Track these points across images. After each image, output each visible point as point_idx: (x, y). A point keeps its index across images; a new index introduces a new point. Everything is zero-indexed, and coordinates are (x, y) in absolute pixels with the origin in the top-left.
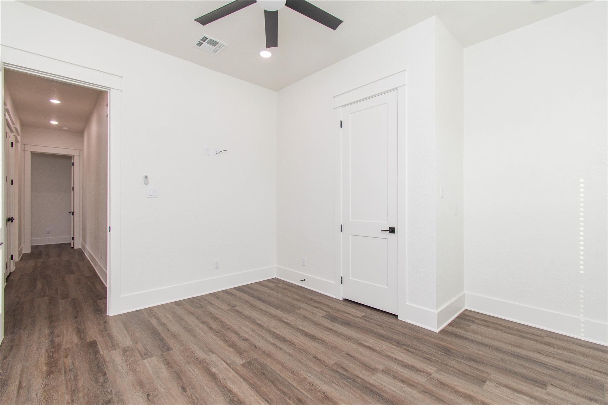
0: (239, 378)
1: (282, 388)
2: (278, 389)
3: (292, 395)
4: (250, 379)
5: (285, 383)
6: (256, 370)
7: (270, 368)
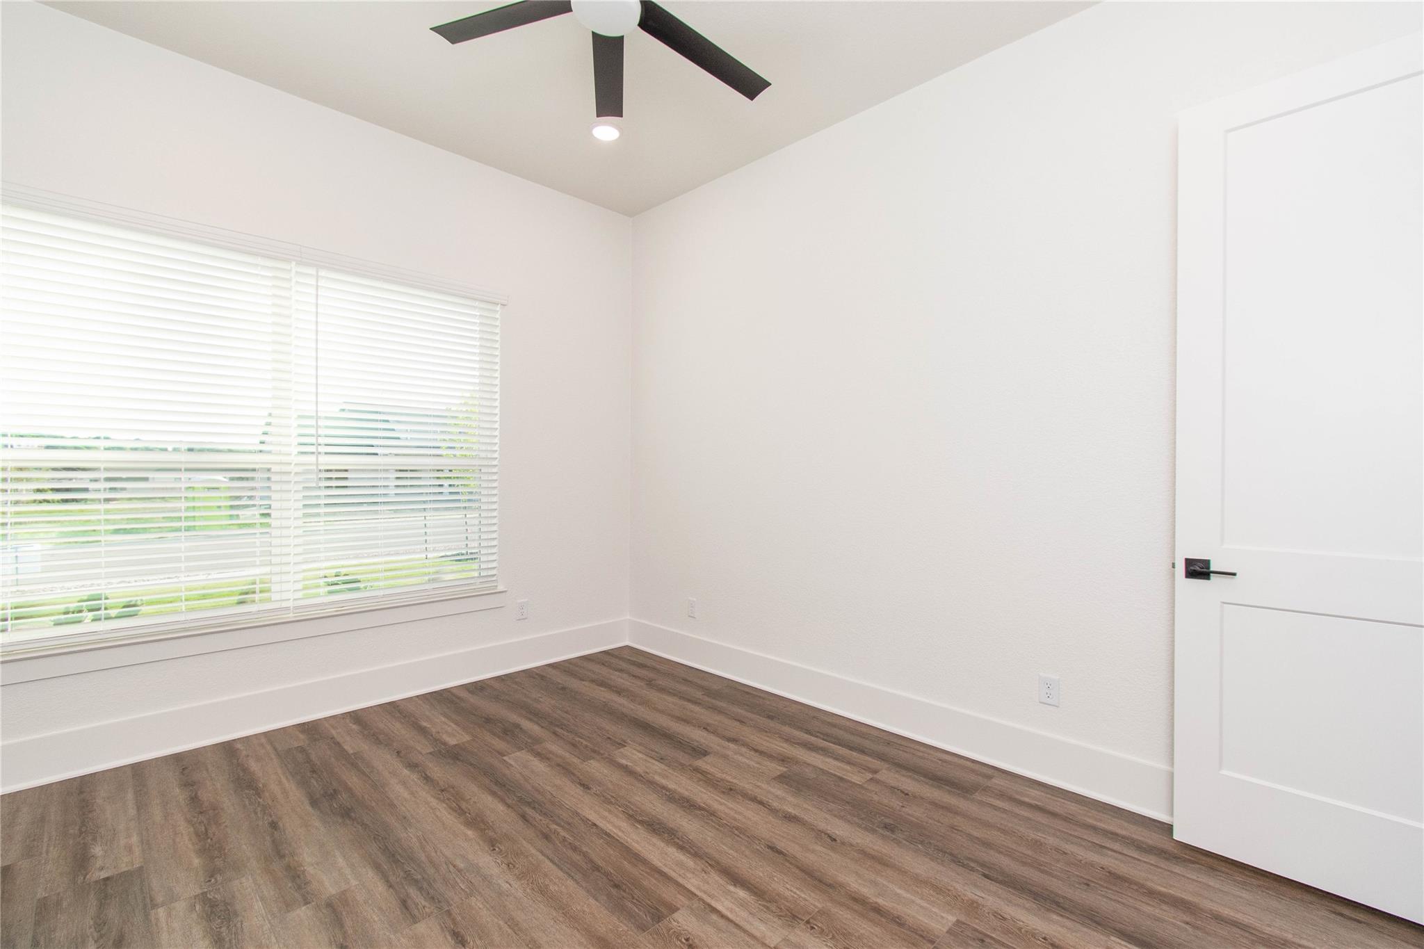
0: (673, 874)
1: (577, 858)
2: (585, 855)
3: (559, 845)
4: (647, 873)
5: (568, 866)
6: (635, 896)
7: (600, 903)
